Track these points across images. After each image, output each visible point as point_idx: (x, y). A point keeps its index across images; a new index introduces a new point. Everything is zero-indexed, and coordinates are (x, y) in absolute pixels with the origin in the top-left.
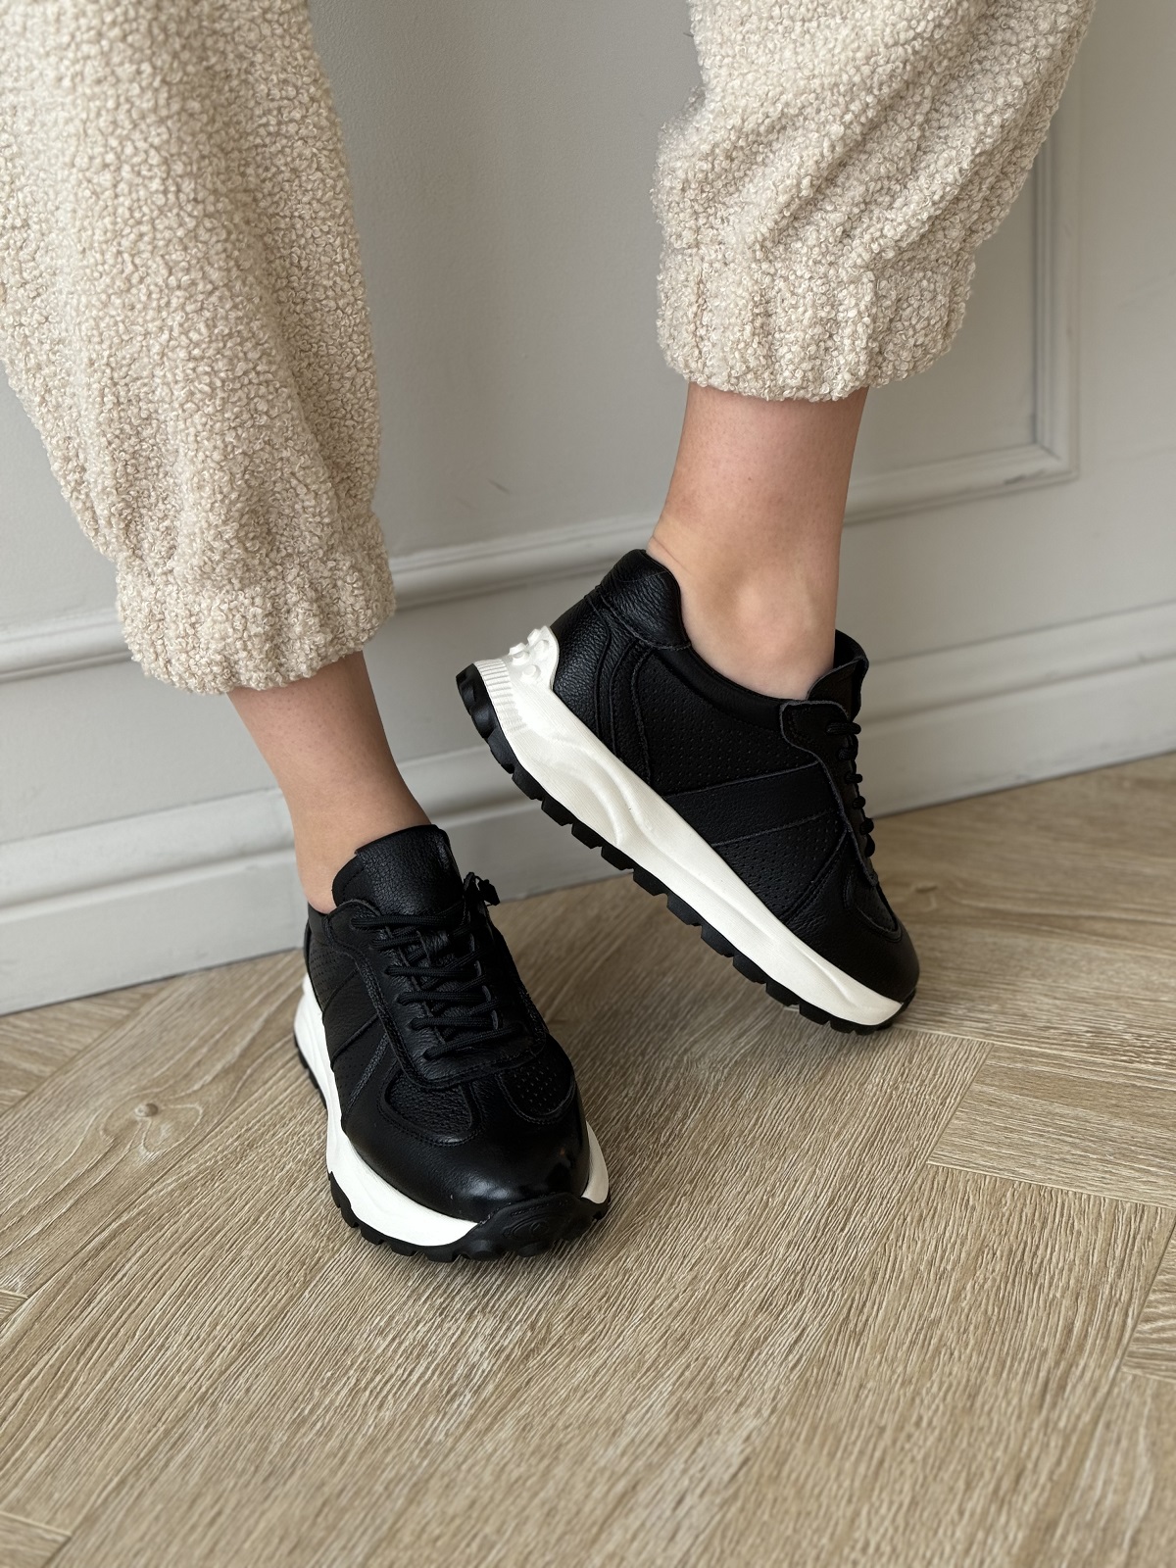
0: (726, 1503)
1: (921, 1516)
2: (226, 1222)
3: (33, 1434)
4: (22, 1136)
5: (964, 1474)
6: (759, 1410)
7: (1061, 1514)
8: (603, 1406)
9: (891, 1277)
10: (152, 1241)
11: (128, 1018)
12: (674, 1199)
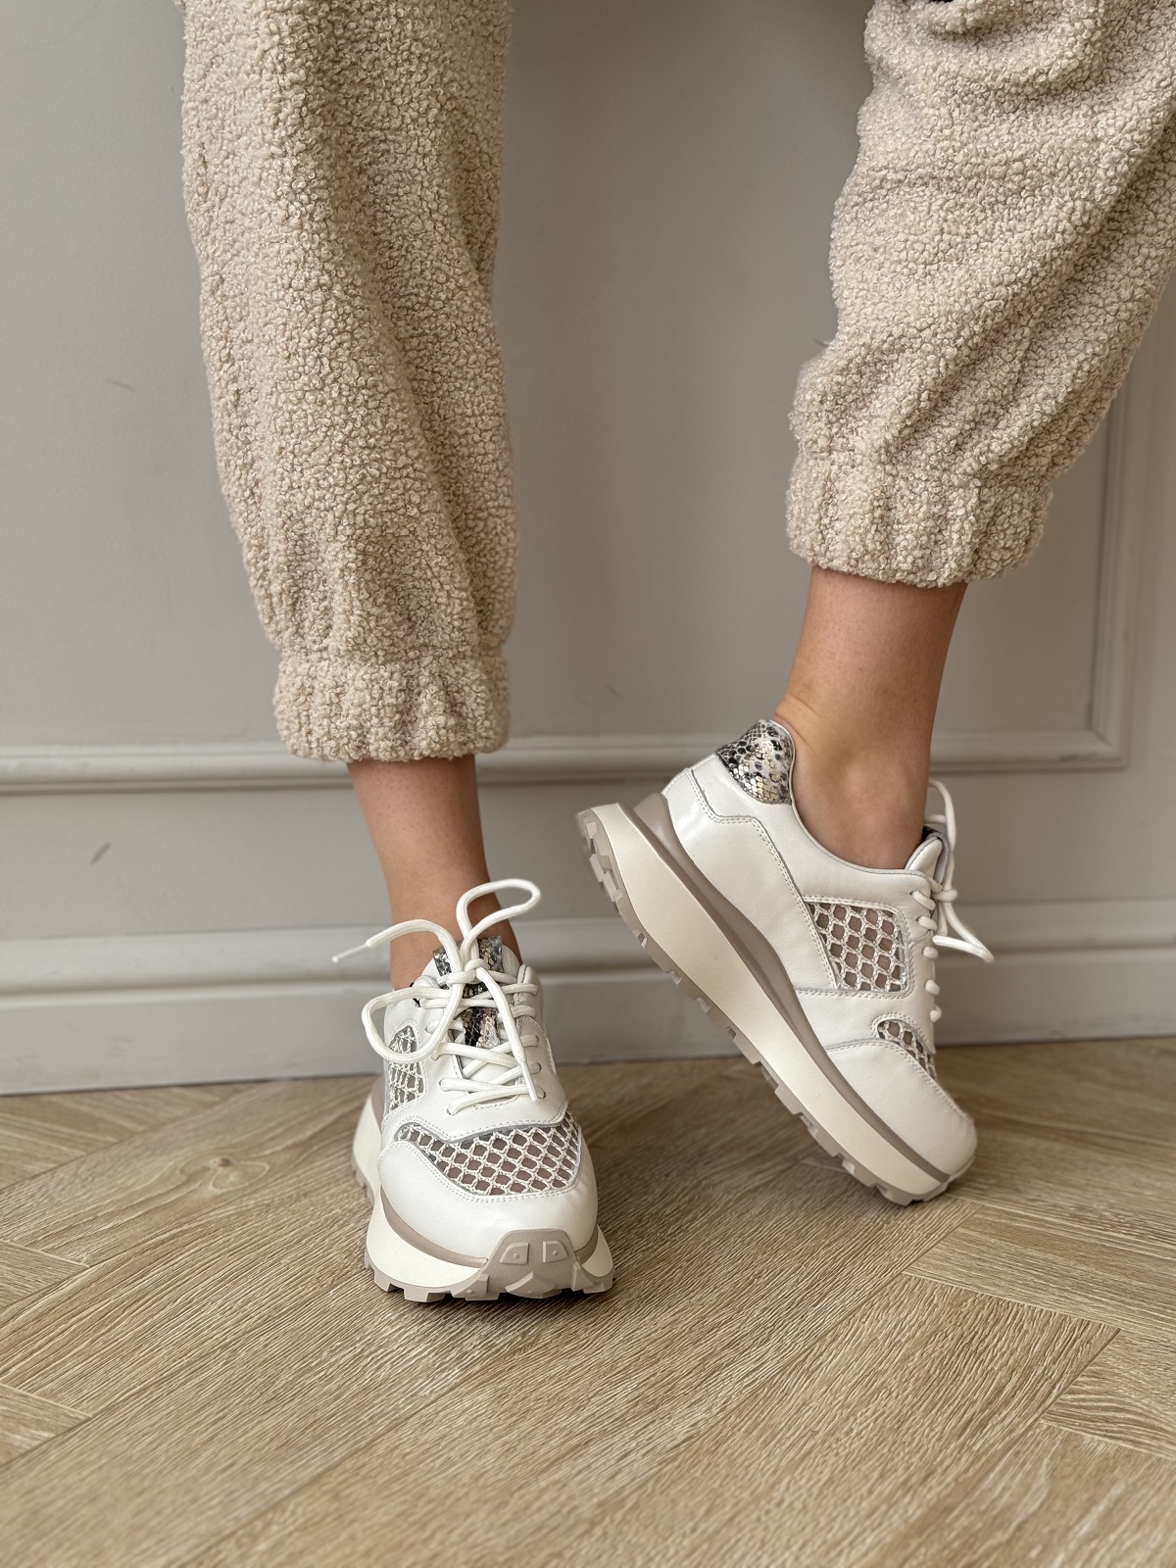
0: (664, 1462)
1: (835, 1489)
2: (273, 1239)
3: (75, 1351)
4: (108, 1166)
5: (880, 1469)
6: (710, 1408)
7: (960, 1503)
8: (572, 1391)
9: (849, 1340)
10: (205, 1244)
11: (217, 1103)
12: (671, 1269)
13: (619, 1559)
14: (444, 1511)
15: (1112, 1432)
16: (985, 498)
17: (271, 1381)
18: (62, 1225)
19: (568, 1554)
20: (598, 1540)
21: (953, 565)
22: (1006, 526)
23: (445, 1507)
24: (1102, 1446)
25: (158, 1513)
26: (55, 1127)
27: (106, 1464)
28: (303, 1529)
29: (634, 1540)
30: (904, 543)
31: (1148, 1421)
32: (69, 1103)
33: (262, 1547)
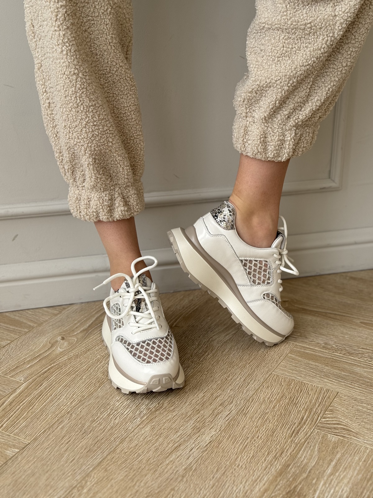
0: (204, 452)
1: (254, 460)
2: (80, 369)
3: (22, 417)
4: (27, 341)
5: (267, 451)
6: (216, 430)
7: (292, 463)
8: (175, 425)
9: (257, 401)
10: (59, 372)
11: (58, 314)
12: (202, 376)
13: (192, 490)
14: (139, 474)
15: (337, 433)
16: (297, 133)
17: (83, 426)
18: (14, 366)
19: (176, 489)
20: (185, 483)
21: (287, 155)
22: (304, 140)
23: (139, 473)
24: (334, 438)
25: (53, 479)
26: (8, 326)
27: (36, 461)
28: (97, 483)
29: (196, 483)
30: (271, 149)
31: (347, 428)
32: (12, 316)
33: (85, 491)
